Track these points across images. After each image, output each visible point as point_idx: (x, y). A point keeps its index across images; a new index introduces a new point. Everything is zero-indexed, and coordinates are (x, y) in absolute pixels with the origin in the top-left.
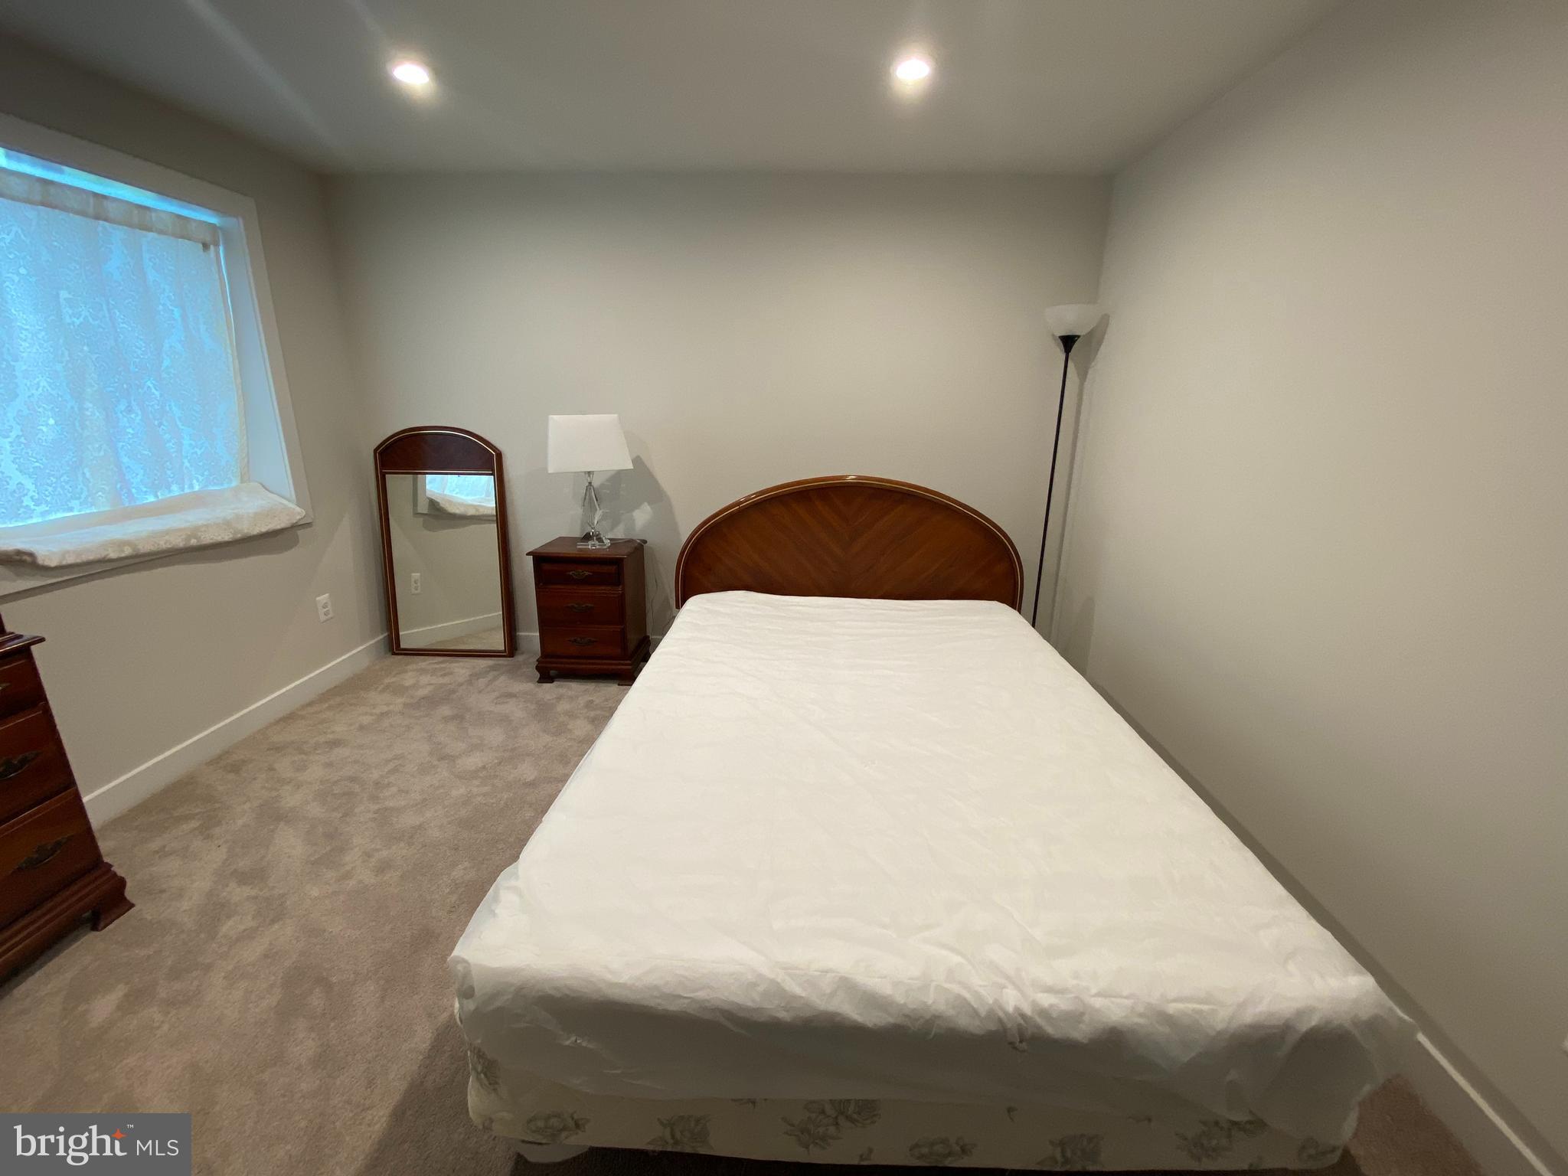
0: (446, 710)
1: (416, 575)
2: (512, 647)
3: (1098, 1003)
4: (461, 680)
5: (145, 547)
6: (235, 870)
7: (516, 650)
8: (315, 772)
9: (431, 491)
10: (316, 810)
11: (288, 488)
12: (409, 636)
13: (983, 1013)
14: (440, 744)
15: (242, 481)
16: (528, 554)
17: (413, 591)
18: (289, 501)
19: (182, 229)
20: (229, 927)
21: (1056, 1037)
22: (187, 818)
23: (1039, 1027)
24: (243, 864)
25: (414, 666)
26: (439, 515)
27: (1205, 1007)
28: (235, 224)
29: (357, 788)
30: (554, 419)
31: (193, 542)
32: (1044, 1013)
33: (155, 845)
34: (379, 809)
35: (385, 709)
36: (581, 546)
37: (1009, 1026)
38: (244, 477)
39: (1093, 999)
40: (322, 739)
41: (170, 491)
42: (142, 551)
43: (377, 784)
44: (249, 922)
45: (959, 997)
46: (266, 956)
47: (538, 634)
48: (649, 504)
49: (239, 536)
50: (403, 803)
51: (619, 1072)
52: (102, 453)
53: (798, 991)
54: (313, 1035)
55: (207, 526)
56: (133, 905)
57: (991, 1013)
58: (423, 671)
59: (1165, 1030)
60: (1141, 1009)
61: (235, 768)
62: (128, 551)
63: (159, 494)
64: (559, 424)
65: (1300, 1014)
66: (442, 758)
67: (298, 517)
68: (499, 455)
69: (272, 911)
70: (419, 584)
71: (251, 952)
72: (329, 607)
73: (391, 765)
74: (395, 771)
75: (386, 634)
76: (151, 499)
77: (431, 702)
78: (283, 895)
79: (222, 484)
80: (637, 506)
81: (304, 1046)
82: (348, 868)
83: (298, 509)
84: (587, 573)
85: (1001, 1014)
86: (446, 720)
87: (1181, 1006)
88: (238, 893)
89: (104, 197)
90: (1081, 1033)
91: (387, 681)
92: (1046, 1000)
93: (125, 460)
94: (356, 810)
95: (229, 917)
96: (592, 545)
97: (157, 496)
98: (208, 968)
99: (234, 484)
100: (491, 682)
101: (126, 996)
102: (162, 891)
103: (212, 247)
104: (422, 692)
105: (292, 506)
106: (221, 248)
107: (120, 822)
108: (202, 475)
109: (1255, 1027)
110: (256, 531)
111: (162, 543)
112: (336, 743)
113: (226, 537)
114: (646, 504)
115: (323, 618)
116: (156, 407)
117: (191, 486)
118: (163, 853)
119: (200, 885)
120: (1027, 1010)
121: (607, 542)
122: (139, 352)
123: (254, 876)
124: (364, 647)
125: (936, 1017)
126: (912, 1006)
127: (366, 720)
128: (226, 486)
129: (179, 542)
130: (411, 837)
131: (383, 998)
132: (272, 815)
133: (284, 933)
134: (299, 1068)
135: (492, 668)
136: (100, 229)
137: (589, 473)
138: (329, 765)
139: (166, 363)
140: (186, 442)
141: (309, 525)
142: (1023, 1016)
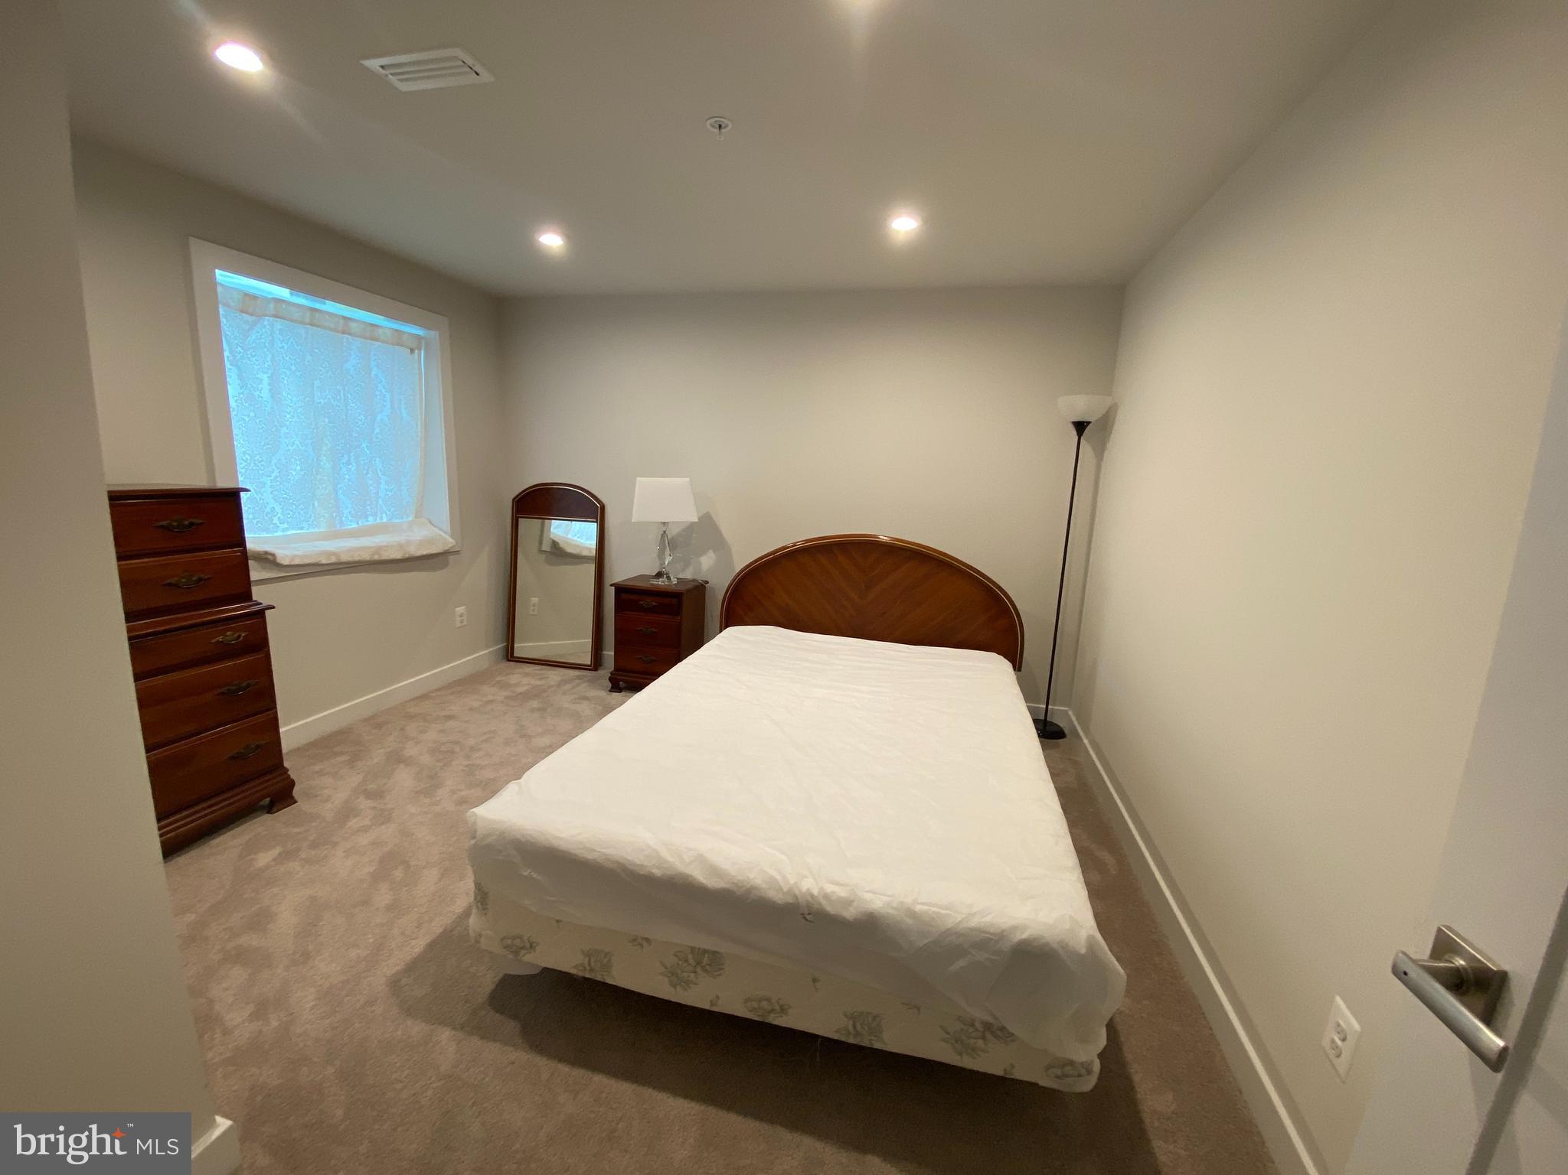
0: (535, 704)
1: (535, 600)
2: (597, 664)
3: (868, 896)
4: (552, 683)
5: (345, 558)
6: (366, 790)
7: (601, 666)
8: (432, 735)
9: (554, 534)
10: (426, 759)
11: (447, 526)
12: (521, 648)
13: (785, 889)
14: (523, 726)
15: (416, 517)
16: (611, 585)
17: (532, 613)
18: (446, 533)
19: (398, 339)
20: (354, 823)
21: (832, 913)
22: (342, 753)
23: (820, 904)
24: (372, 786)
25: (521, 670)
26: (558, 553)
27: (943, 912)
28: (433, 335)
29: (457, 749)
30: (641, 481)
31: (376, 557)
32: (826, 896)
33: (317, 768)
34: (469, 765)
35: (491, 698)
36: (655, 582)
37: (800, 900)
38: (418, 515)
39: (866, 894)
40: (443, 713)
41: (367, 521)
42: (342, 561)
43: (472, 748)
44: (367, 822)
45: (772, 877)
46: (373, 843)
47: (613, 653)
48: (714, 551)
49: (407, 555)
50: (486, 763)
51: (554, 899)
52: (327, 491)
53: (671, 859)
54: (391, 893)
55: (387, 546)
56: (295, 802)
57: (790, 891)
58: (527, 675)
59: (909, 921)
60: (895, 905)
61: (379, 726)
62: (333, 560)
63: (360, 522)
64: (644, 484)
65: (1015, 928)
66: (523, 736)
67: (450, 546)
68: (603, 508)
69: (383, 817)
70: (536, 607)
71: (364, 840)
72: (465, 617)
73: (484, 738)
74: (486, 741)
75: (505, 644)
76: (354, 526)
77: (526, 696)
78: (393, 809)
79: (402, 518)
80: (704, 552)
81: (383, 896)
82: (438, 799)
83: (451, 540)
84: (654, 604)
85: (797, 892)
86: (533, 710)
87: (925, 908)
88: (364, 803)
89: (350, 319)
90: (850, 914)
91: (498, 679)
92: (830, 888)
93: (341, 496)
94: (453, 763)
95: (355, 817)
96: (661, 582)
97: (358, 523)
98: (335, 844)
99: (410, 519)
100: (574, 687)
101: (280, 854)
102: (316, 796)
103: (416, 351)
104: (520, 690)
105: (447, 537)
106: (423, 352)
107: (297, 751)
108: (390, 511)
109: (978, 930)
110: (419, 553)
111: (356, 556)
112: (449, 717)
113: (398, 556)
114: (711, 551)
115: (458, 624)
116: (366, 461)
117: (381, 518)
118: (321, 773)
119: (340, 796)
120: (815, 892)
121: (674, 581)
122: (360, 423)
123: (377, 795)
124: (487, 651)
125: (753, 888)
126: (740, 878)
127: (476, 704)
128: (405, 520)
129: (366, 557)
130: (486, 785)
131: (440, 880)
132: (397, 758)
133: (388, 832)
134: (378, 909)
135: (579, 677)
136: (345, 340)
137: (664, 523)
138: (442, 731)
139: (377, 430)
140: (383, 486)
141: (457, 552)
142: (812, 896)
